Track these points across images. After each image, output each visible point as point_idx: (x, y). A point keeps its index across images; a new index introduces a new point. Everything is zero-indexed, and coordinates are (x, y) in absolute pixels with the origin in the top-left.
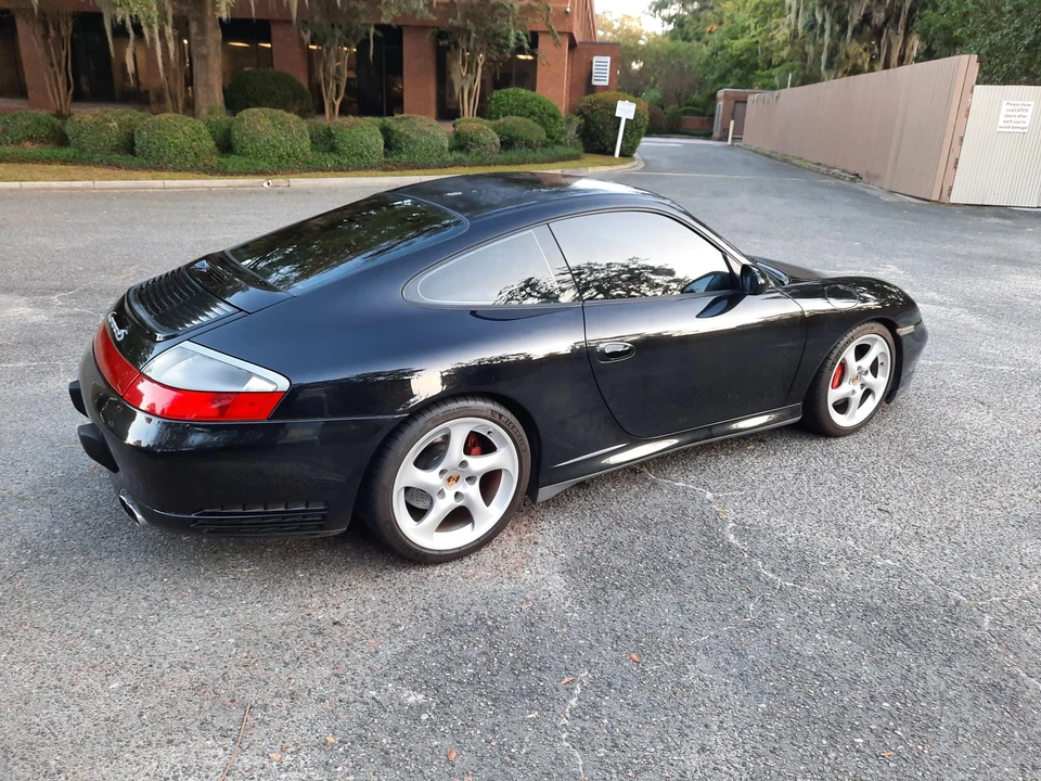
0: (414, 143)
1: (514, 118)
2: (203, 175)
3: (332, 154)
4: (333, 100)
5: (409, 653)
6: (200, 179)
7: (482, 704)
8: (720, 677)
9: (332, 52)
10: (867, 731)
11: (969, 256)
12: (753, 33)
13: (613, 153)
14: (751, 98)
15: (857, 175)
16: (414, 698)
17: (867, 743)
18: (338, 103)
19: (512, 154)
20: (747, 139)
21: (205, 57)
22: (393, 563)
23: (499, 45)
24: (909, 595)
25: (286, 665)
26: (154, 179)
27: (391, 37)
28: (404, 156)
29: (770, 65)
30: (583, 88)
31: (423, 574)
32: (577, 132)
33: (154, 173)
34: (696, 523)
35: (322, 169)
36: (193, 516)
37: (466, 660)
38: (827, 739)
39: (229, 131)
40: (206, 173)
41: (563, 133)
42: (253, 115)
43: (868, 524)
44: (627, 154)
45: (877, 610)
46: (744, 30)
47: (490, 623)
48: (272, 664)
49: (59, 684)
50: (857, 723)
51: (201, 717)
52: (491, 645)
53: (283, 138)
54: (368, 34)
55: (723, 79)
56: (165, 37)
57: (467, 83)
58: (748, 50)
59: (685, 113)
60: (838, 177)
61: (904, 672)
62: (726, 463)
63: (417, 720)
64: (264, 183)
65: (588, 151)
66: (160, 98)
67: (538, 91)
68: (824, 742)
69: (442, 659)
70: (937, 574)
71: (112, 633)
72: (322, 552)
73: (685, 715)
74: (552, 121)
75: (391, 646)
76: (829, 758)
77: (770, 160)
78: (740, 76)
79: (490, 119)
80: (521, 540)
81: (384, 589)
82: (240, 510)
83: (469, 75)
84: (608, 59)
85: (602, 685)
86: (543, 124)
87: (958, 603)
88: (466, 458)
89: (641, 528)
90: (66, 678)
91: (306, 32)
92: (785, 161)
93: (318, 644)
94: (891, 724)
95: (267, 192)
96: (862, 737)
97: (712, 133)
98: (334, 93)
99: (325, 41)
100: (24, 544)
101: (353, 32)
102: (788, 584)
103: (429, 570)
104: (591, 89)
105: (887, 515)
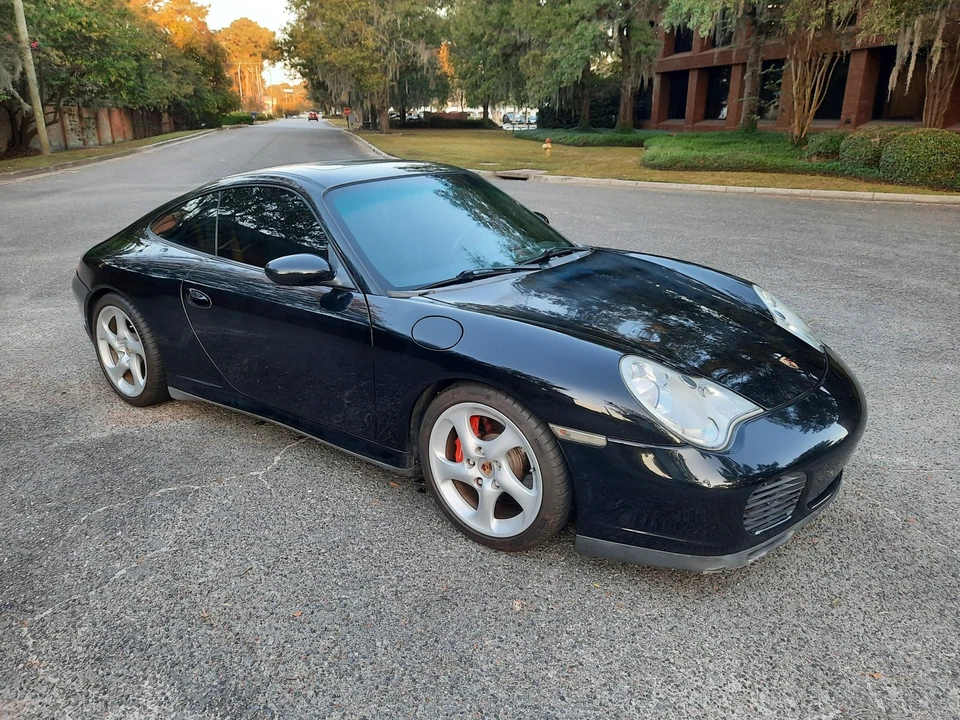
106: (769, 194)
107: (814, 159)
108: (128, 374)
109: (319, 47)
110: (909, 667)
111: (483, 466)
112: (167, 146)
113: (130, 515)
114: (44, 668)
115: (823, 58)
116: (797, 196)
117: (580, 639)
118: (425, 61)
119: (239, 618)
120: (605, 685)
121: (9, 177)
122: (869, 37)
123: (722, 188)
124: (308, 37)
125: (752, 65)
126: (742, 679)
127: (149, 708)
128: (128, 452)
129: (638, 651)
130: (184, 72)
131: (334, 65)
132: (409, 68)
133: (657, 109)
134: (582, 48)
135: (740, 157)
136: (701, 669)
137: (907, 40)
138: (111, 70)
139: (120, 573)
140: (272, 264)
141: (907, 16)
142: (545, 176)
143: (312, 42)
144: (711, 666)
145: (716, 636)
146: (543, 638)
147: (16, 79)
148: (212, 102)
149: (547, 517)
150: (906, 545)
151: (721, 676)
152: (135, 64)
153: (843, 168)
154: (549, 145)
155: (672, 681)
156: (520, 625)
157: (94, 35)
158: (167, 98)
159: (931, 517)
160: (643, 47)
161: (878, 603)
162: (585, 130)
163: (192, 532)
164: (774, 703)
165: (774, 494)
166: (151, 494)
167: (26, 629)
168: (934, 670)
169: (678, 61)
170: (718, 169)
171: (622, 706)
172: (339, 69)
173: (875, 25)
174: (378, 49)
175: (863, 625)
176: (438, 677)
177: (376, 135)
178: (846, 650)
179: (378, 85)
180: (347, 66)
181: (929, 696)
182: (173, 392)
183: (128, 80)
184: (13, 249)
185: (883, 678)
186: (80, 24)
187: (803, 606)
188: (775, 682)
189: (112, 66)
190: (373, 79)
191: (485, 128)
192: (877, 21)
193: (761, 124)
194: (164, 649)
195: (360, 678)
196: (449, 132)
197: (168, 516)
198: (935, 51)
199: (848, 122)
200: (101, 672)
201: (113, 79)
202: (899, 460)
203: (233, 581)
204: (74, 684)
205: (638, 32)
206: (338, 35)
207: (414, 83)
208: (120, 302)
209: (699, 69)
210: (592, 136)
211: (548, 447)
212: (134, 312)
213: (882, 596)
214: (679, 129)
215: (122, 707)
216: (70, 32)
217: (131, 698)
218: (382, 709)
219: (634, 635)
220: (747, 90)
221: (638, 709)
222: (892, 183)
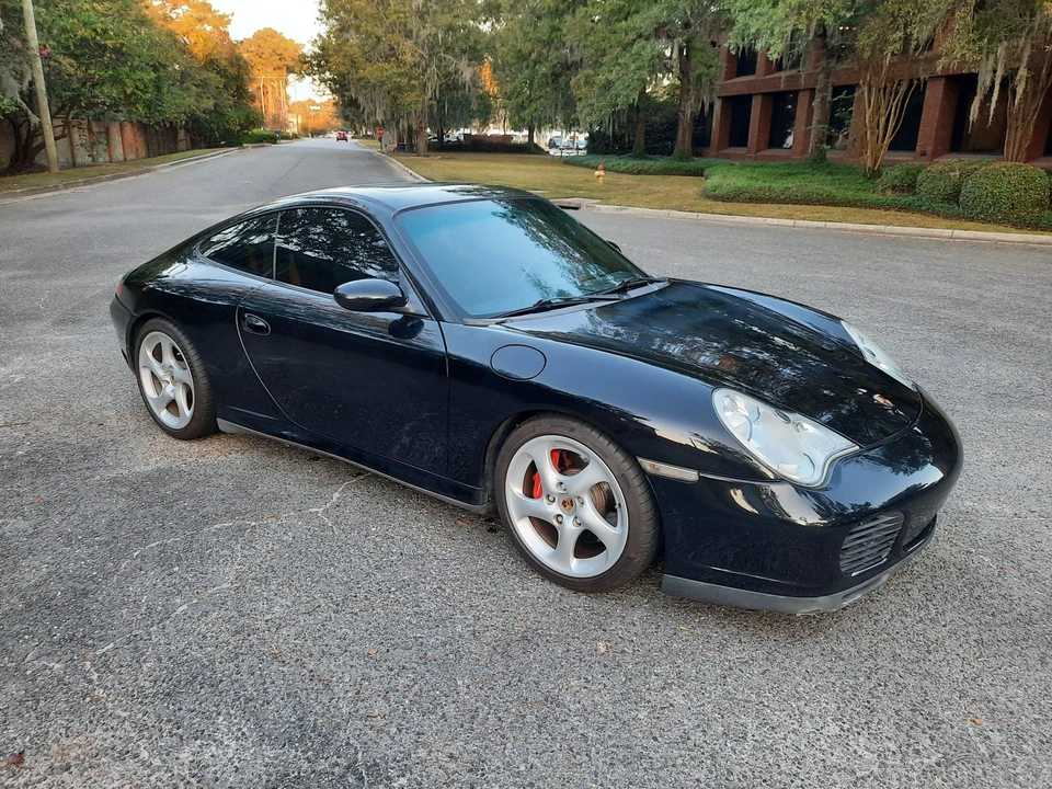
106: (841, 229)
107: (889, 192)
108: (172, 405)
109: (352, 62)
110: (1012, 713)
111: (564, 503)
112: (185, 165)
113: (185, 551)
114: (113, 702)
115: (899, 84)
116: (871, 232)
117: (669, 681)
118: (468, 79)
119: (311, 655)
120: (698, 726)
121: (15, 195)
122: (949, 64)
123: (790, 222)
124: (341, 51)
125: (820, 91)
126: (840, 723)
127: (226, 743)
128: (175, 486)
129: (730, 694)
130: (204, 84)
131: (369, 82)
132: (450, 85)
133: (717, 136)
134: (639, 68)
135: (810, 188)
136: (797, 712)
137: (990, 68)
138: (127, 81)
139: (181, 609)
140: (341, 288)
141: (990, 42)
142: (598, 206)
143: (345, 56)
144: (807, 710)
145: (811, 680)
146: (631, 679)
147: (25, 89)
148: (234, 117)
149: (632, 555)
150: (1003, 592)
151: (818, 719)
152: (153, 75)
153: (920, 203)
154: (602, 173)
155: (767, 724)
156: (605, 666)
157: (109, 43)
158: (185, 113)
159: (1028, 565)
160: (702, 69)
161: (976, 649)
162: (639, 157)
163: (253, 568)
164: (874, 747)
165: (871, 534)
166: (206, 530)
167: (88, 664)
168: (1037, 717)
169: (741, 84)
170: (784, 202)
171: (717, 747)
172: (374, 86)
173: (955, 52)
174: (416, 65)
175: (962, 671)
176: (524, 716)
177: (412, 157)
178: (946, 696)
179: (416, 104)
180: (383, 83)
181: (1034, 743)
182: (222, 424)
183: (145, 92)
184: (28, 272)
185: (985, 724)
186: (95, 30)
187: (898, 651)
188: (873, 726)
189: (128, 77)
190: (410, 97)
191: (529, 153)
192: (958, 47)
193: (830, 155)
194: (236, 686)
195: (443, 716)
196: (492, 156)
197: (225, 552)
198: (1019, 80)
199: (923, 154)
200: (171, 707)
201: (129, 91)
202: (992, 507)
203: (301, 618)
204: (145, 718)
205: (699, 53)
206: (373, 49)
207: (455, 102)
208: (167, 328)
209: (764, 94)
210: (648, 164)
211: (636, 482)
212: (183, 338)
213: (979, 642)
214: (742, 157)
215: (198, 742)
216: (83, 39)
217: (206, 733)
218: (468, 747)
219: (725, 678)
220: (816, 117)
221: (734, 750)
222: (971, 219)
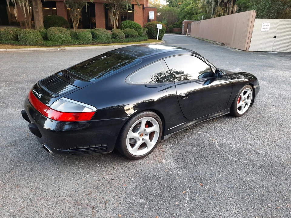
0: (101, 36)
1: (129, 29)
2: (39, 47)
3: (77, 40)
4: (76, 24)
5: (136, 187)
6: (38, 48)
7: (162, 201)
8: (226, 188)
9: (75, 10)
10: (270, 201)
11: (257, 66)
12: (192, 5)
13: (156, 39)
14: (192, 23)
15: (223, 44)
16: (141, 201)
17: (272, 205)
18: (77, 25)
19: (129, 39)
20: (192, 34)
21: (38, 12)
22: (124, 160)
23: (123, 8)
24: (270, 161)
25: (101, 193)
26: (25, 48)
27: (92, 6)
28: (98, 40)
29: (197, 14)
30: (147, 20)
31: (134, 163)
32: (146, 33)
33: (25, 46)
34: (207, 144)
35: (74, 44)
36: (68, 150)
37: (154, 188)
38: (260, 204)
39: (46, 33)
40: (40, 46)
41: (142, 33)
42: (53, 29)
43: (254, 141)
44: (160, 39)
45: (263, 166)
46: (189, 4)
47: (157, 176)
48: (96, 193)
49: (33, 204)
50: (267, 199)
51: (79, 211)
52: (159, 183)
53: (63, 36)
54: (85, 5)
55: (184, 18)
56: (26, 6)
57: (114, 19)
58: (191, 9)
59: (174, 27)
60: (218, 44)
61: (275, 183)
62: (210, 126)
63: (144, 207)
64: (57, 48)
65: (149, 38)
66: (24, 24)
67: (134, 21)
68: (260, 205)
69: (146, 188)
70: (276, 154)
71: (45, 187)
72: (103, 158)
73: (219, 200)
74: (140, 30)
75: (131, 185)
76: (263, 210)
77: (199, 40)
78: (188, 17)
79: (122, 29)
80: (160, 151)
81: (124, 168)
82: (82, 148)
83: (115, 17)
84: (153, 12)
85: (194, 193)
86: (137, 31)
87: (284, 162)
88: (146, 128)
89: (192, 146)
90: (34, 202)
91: (67, 5)
92: (203, 40)
93: (109, 186)
94: (276, 199)
95: (59, 51)
96: (270, 203)
97: (182, 33)
98: (76, 22)
99: (73, 7)
100: (11, 160)
101: (81, 4)
102: (237, 160)
103: (136, 162)
104: (149, 20)
105: (258, 138)
